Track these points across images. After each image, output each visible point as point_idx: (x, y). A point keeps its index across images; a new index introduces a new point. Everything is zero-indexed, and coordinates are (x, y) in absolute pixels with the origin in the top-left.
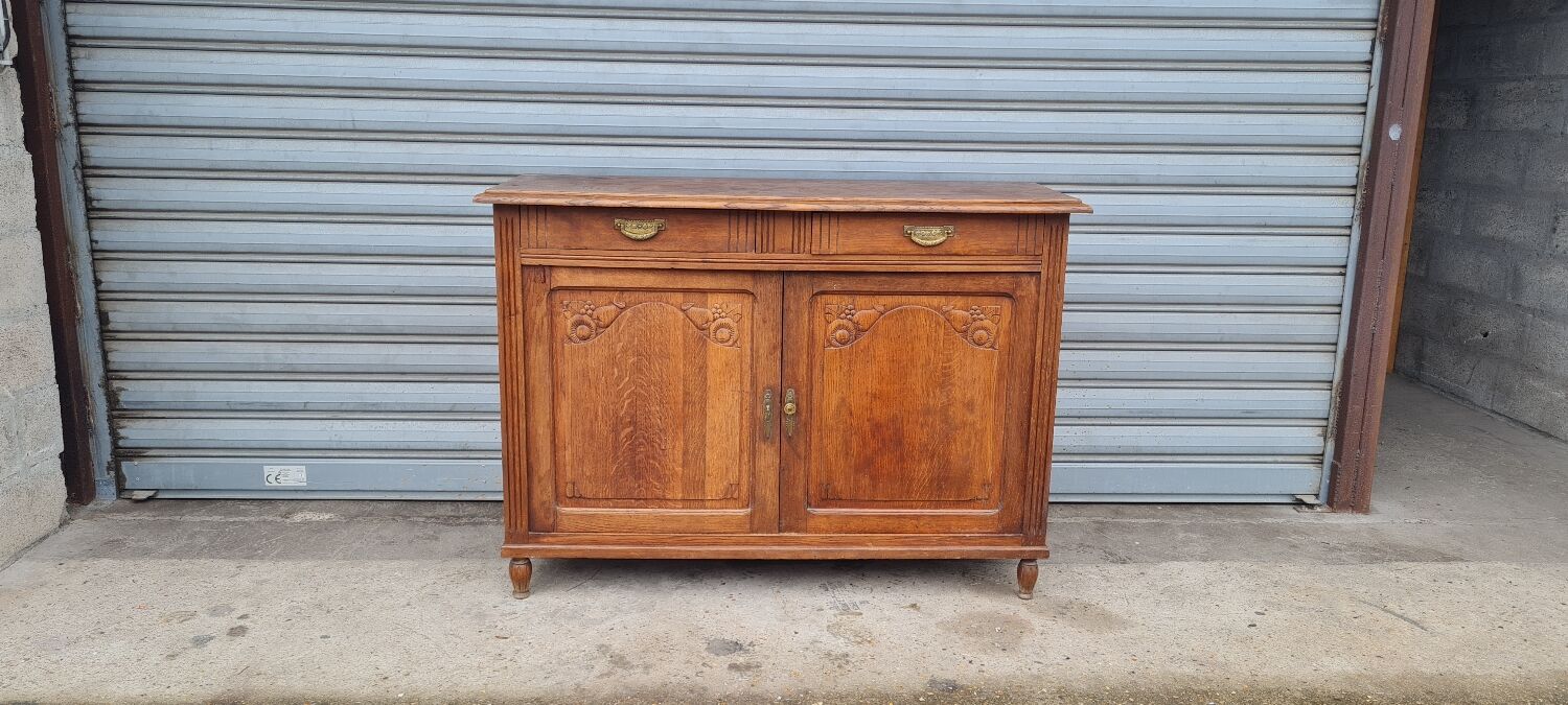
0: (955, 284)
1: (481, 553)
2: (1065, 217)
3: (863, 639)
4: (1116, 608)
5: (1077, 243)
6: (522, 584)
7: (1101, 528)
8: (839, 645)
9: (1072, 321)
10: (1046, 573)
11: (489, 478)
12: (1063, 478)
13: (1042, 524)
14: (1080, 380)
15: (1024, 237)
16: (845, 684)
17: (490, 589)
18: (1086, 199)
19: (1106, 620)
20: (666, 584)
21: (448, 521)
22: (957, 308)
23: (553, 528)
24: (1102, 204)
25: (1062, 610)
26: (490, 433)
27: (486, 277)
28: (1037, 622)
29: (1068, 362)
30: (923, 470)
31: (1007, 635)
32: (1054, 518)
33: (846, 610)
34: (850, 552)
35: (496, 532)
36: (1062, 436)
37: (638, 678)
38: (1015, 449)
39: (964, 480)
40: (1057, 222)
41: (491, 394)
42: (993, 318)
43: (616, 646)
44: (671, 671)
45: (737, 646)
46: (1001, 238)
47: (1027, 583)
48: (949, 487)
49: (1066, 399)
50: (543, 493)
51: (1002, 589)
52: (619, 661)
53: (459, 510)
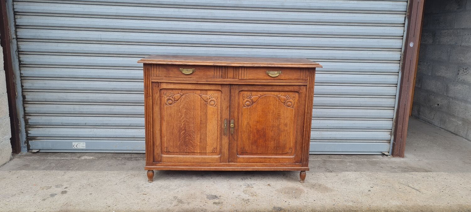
0: (282, 89)
1: (139, 169)
2: (314, 69)
3: (253, 195)
4: (329, 185)
5: (318, 77)
6: (151, 178)
7: (325, 162)
8: (246, 197)
9: (316, 100)
10: (308, 175)
11: (141, 146)
12: (313, 147)
13: (307, 160)
14: (319, 118)
15: (302, 75)
16: (248, 208)
17: (142, 180)
18: (320, 64)
19: (326, 189)
20: (194, 178)
21: (128, 159)
22: (282, 96)
23: (161, 161)
24: (326, 65)
25: (313, 186)
26: (142, 132)
27: (141, 85)
28: (305, 190)
29: (315, 112)
30: (272, 144)
31: (297, 193)
32: (311, 159)
33: (249, 186)
34: (250, 169)
35: (143, 163)
36: (313, 134)
37: (185, 206)
38: (299, 138)
39: (284, 147)
40: (312, 70)
41: (142, 121)
42: (293, 99)
43: (179, 197)
44: (195, 204)
45: (215, 197)
46: (295, 75)
47: (303, 178)
48: (279, 149)
49: (314, 123)
50: (157, 150)
51: (295, 180)
52: (180, 201)
53: (132, 156)
